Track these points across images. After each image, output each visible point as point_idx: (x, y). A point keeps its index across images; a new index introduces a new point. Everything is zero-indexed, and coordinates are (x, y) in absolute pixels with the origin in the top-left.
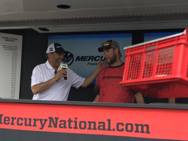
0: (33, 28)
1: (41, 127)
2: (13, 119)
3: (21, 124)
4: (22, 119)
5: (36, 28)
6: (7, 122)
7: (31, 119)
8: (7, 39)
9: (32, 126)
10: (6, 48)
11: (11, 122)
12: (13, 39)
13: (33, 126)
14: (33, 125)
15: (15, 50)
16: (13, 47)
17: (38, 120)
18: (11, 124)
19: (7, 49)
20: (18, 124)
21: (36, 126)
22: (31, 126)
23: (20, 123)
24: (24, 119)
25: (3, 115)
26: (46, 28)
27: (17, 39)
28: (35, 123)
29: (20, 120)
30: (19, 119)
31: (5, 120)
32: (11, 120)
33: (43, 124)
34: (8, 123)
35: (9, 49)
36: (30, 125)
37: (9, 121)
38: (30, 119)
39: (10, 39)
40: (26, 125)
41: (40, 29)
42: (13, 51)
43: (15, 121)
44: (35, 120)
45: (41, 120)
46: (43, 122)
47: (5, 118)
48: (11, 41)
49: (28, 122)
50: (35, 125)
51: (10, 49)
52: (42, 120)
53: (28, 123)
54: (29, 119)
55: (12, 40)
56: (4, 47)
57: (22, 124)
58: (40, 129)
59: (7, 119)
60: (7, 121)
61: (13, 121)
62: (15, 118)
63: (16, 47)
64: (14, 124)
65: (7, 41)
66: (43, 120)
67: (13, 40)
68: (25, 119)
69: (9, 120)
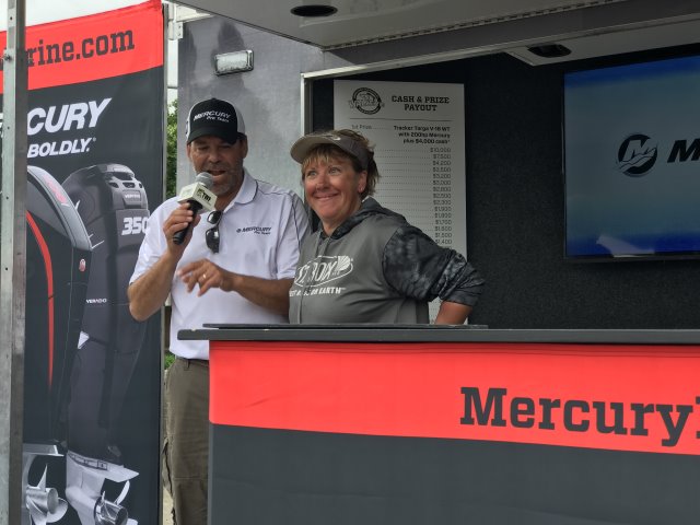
0: (507, 51)
1: (668, 437)
2: (548, 405)
3: (580, 423)
4: (585, 407)
5: (519, 49)
6: (522, 418)
7: (622, 405)
8: (409, 103)
9: (629, 431)
10: (410, 138)
11: (538, 416)
12: (432, 99)
13: (634, 432)
14: (632, 430)
15: (442, 139)
16: (434, 132)
17: (653, 411)
18: (542, 426)
19: (414, 138)
20: (569, 425)
21: (645, 433)
22: (624, 432)
23: (577, 420)
24: (591, 406)
25: (504, 391)
26: (558, 43)
27: (445, 100)
28: (639, 420)
29: (576, 411)
30: (570, 405)
31: (515, 412)
32: (539, 410)
33: (675, 425)
34: (529, 423)
35: (419, 138)
36: (619, 429)
37: (533, 414)
38: (618, 407)
39: (419, 100)
40: (602, 428)
41: (536, 50)
42: (434, 145)
43: (557, 415)
44: (640, 410)
45: (665, 410)
46: (675, 416)
47: (516, 401)
48: (424, 108)
49: (610, 416)
50: (640, 430)
51: (423, 138)
52: (670, 408)
53: (610, 421)
54: (613, 405)
55: (429, 103)
56: (402, 131)
57: (584, 426)
58: (665, 443)
59: (523, 407)
60: (523, 412)
61: (547, 415)
62: (557, 403)
63: (444, 129)
64: (552, 427)
65: (412, 112)
66: (675, 409)
67: (432, 103)
68: (596, 404)
69: (531, 411)
